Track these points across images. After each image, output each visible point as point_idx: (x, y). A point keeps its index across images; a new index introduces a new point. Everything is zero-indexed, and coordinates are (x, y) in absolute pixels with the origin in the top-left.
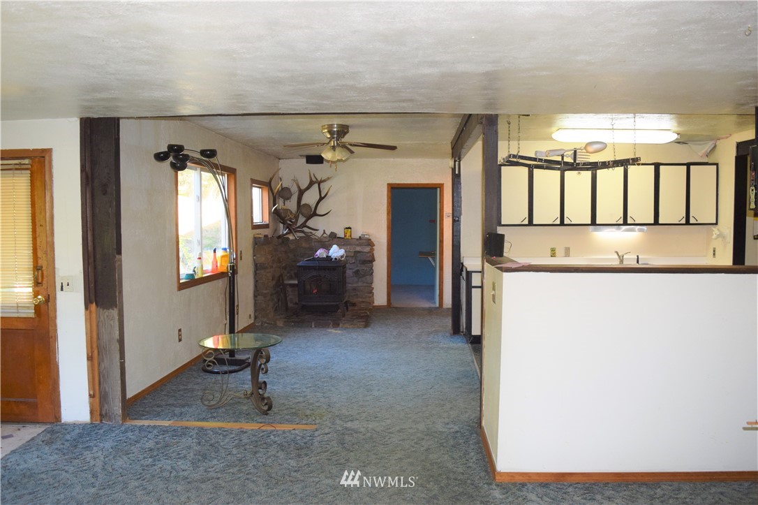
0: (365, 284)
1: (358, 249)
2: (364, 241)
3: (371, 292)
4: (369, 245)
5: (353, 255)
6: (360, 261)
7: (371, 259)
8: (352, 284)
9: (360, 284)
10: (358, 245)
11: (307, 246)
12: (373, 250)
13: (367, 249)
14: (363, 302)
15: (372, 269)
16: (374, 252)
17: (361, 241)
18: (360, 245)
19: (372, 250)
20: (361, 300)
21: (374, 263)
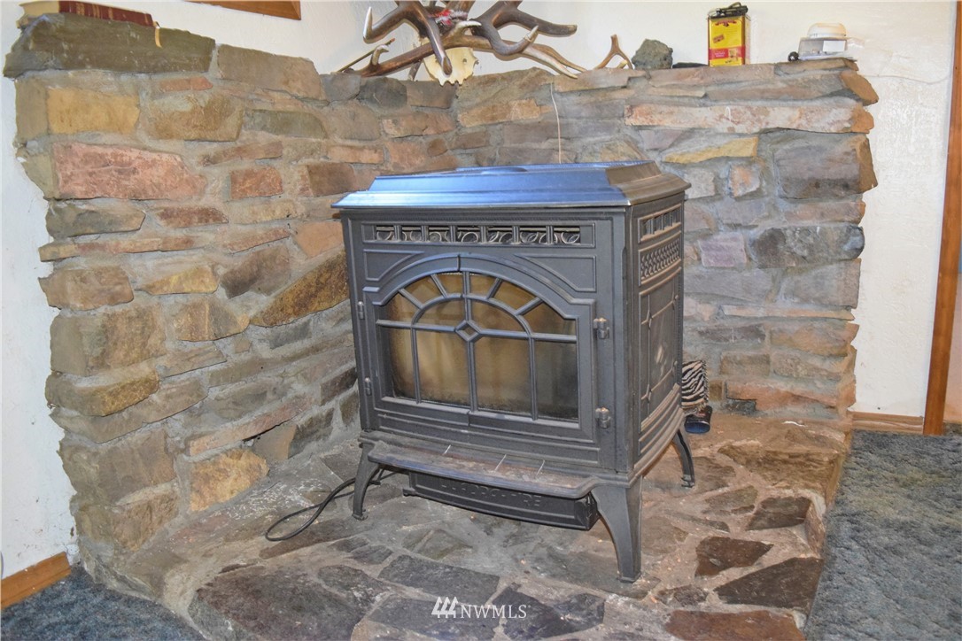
0: (810, 310)
1: (781, 116)
2: (815, 73)
3: (844, 352)
4: (847, 92)
5: (748, 151)
6: (788, 182)
7: (850, 171)
8: (741, 304)
9: (784, 306)
10: (778, 96)
11: (534, 116)
12: (870, 123)
13: (835, 115)
14: (797, 399)
15: (855, 229)
16: (872, 136)
17: (798, 74)
18: (794, 94)
19: (861, 125)
20: (783, 386)
21: (867, 197)
